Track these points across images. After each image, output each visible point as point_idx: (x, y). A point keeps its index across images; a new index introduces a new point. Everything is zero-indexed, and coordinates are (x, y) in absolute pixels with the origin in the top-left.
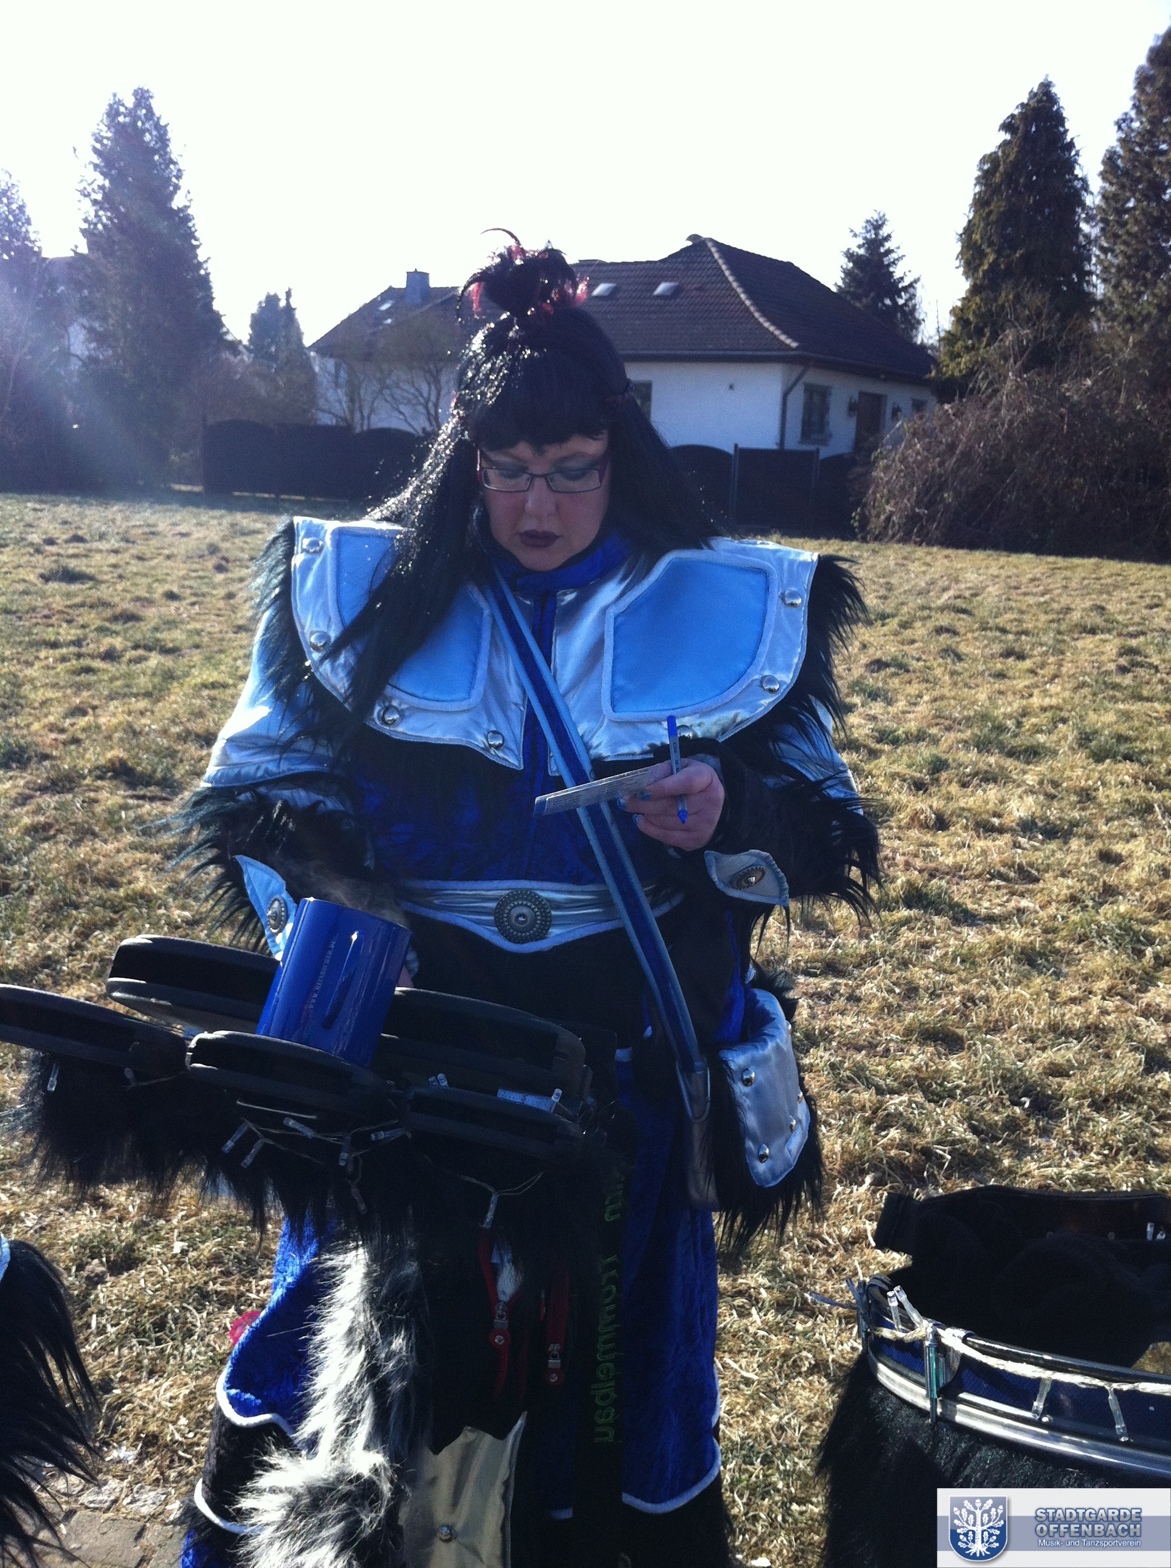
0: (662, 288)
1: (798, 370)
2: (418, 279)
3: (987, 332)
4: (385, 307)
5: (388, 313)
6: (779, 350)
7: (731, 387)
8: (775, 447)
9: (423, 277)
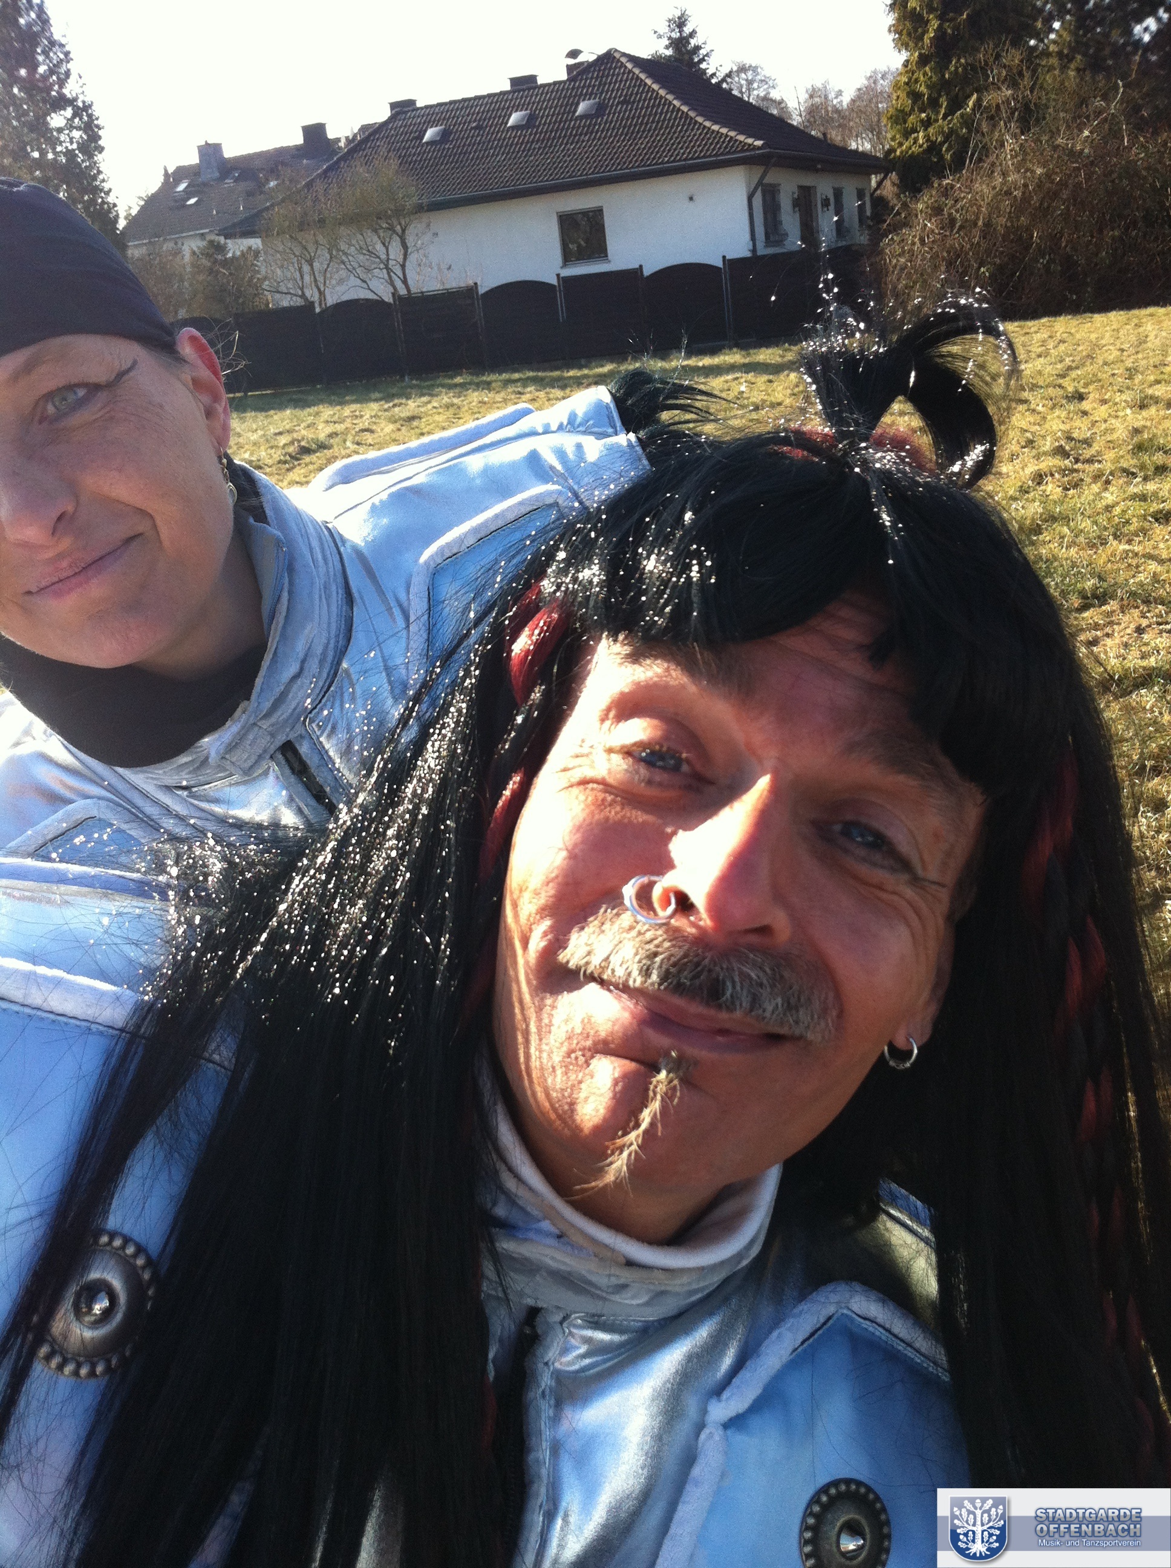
0: (582, 107)
1: (758, 171)
2: (210, 152)
3: (944, 102)
4: (182, 187)
5: (188, 193)
6: (742, 151)
7: (691, 199)
8: (748, 254)
9: (216, 148)
